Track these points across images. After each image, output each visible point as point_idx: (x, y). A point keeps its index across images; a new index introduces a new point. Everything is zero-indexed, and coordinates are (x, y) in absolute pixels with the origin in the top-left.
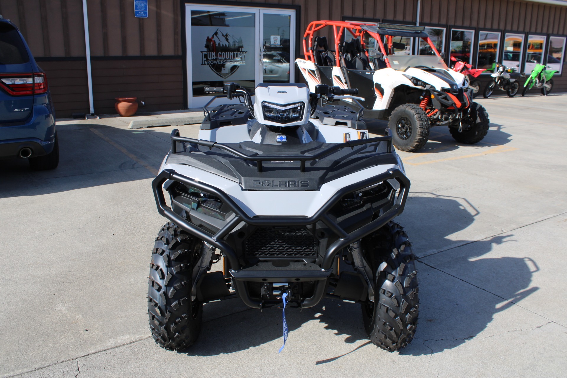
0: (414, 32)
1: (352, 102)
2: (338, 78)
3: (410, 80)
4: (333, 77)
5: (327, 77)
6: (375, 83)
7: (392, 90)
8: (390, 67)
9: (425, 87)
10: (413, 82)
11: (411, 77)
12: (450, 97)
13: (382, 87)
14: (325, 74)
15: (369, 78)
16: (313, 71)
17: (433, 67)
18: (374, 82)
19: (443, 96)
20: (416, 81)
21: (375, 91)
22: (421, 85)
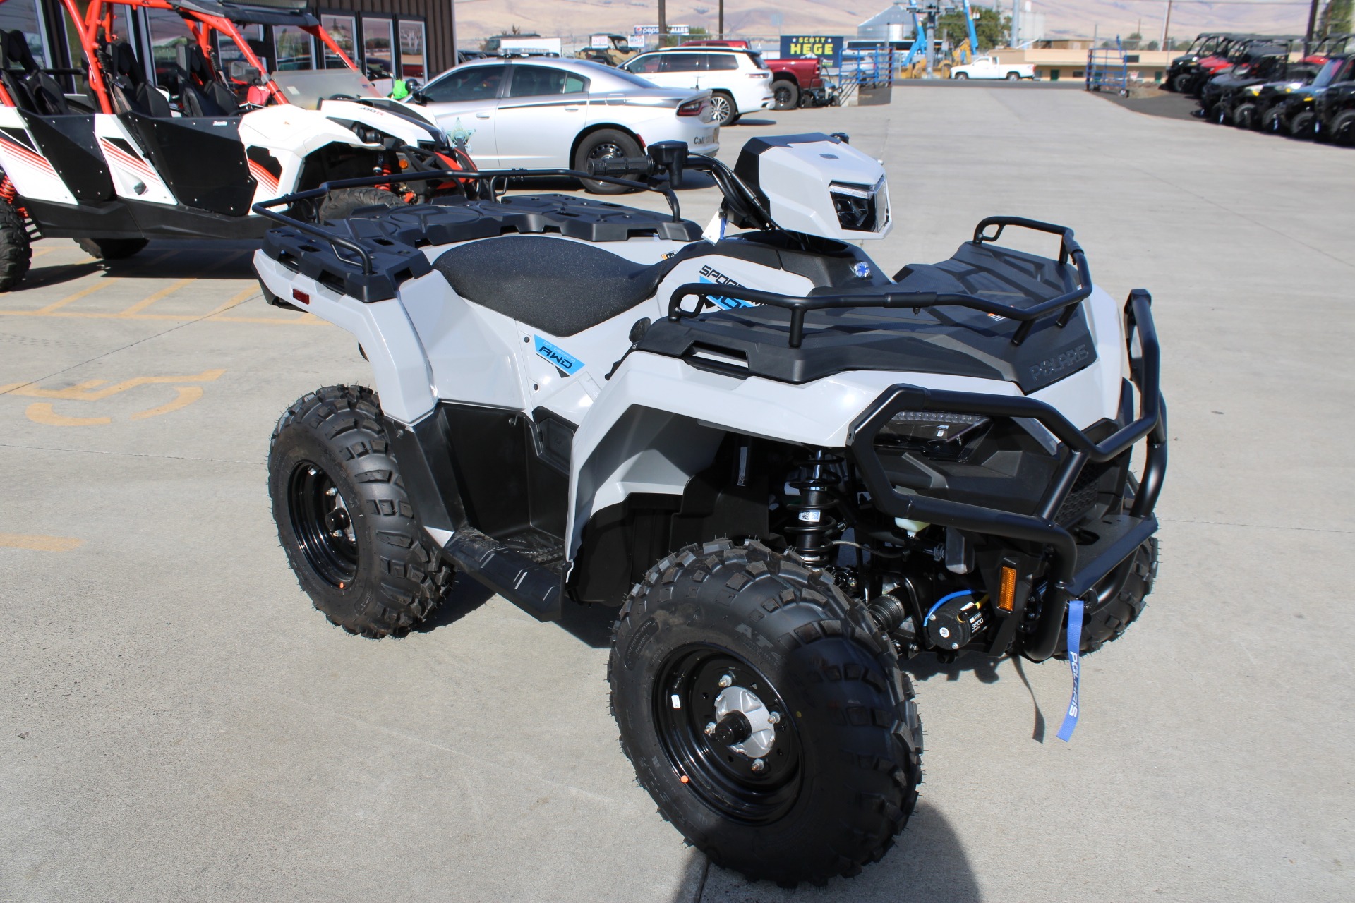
0: (288, 12)
1: (178, 204)
2: (121, 143)
3: (351, 129)
4: (101, 144)
5: (79, 144)
6: (246, 147)
7: (301, 160)
8: (287, 102)
9: (382, 142)
10: (358, 134)
11: (352, 123)
12: (441, 160)
13: (272, 154)
14: (69, 137)
15: (224, 135)
16: (18, 133)
17: (359, 97)
18: (243, 146)
19: (429, 160)
20: (362, 129)
21: (250, 166)
22: (376, 140)
